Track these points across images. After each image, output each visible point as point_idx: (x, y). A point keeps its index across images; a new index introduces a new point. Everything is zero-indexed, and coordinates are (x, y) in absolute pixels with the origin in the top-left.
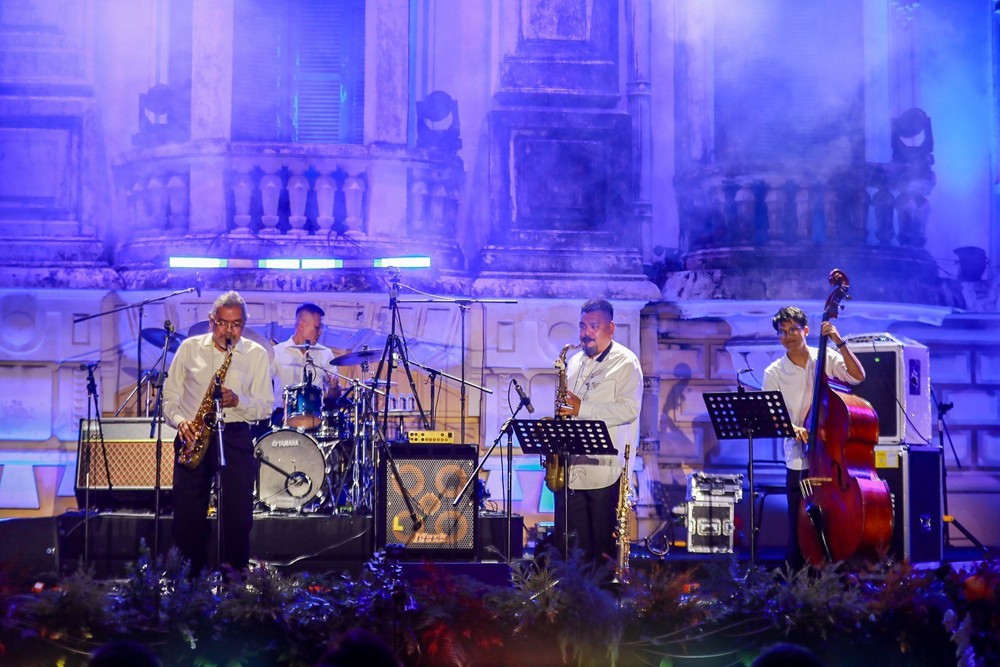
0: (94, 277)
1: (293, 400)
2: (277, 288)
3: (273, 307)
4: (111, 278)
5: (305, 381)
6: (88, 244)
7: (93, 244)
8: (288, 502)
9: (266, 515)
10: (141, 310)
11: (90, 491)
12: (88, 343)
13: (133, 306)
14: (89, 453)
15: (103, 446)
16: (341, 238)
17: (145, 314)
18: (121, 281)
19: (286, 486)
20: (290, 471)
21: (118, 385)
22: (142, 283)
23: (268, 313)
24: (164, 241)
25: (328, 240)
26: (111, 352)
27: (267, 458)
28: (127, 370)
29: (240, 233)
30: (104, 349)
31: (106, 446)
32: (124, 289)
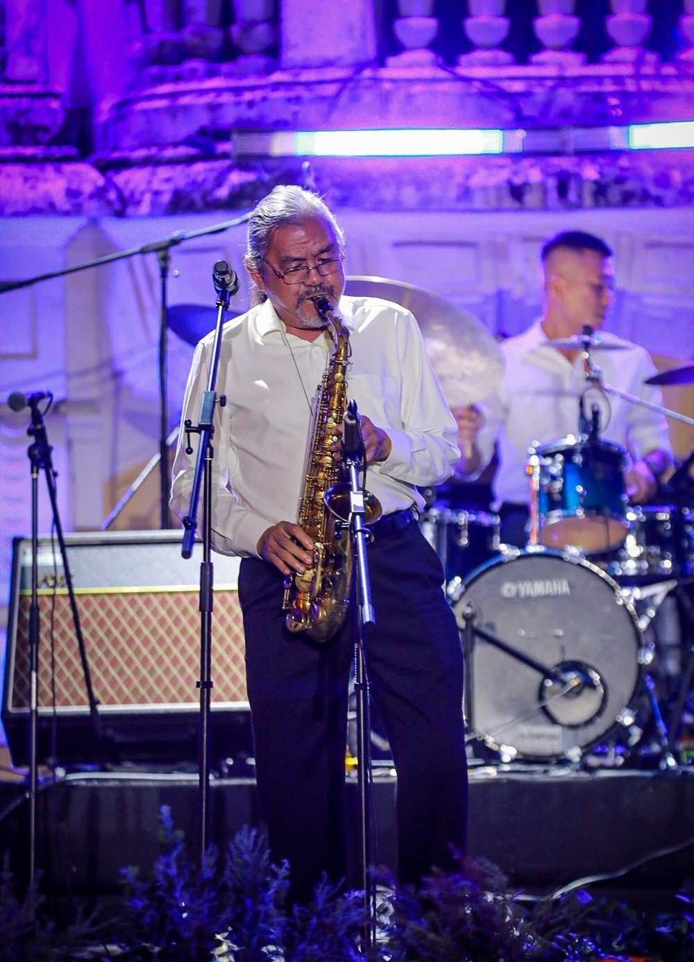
0: (43, 187)
1: (554, 478)
2: (508, 202)
3: (499, 252)
4: (88, 188)
5: (584, 430)
6: (25, 102)
7: (38, 104)
8: (547, 739)
9: (491, 772)
10: (165, 259)
11: (41, 719)
12: (33, 356)
13: (143, 252)
14: (35, 624)
15: (73, 605)
16: (669, 70)
17: (174, 271)
18: (112, 195)
19: (541, 696)
20: (550, 660)
21: (114, 461)
22: (166, 198)
23: (487, 266)
24: (219, 91)
25: (637, 77)
26: (93, 378)
27: (491, 626)
28: (134, 418)
29: (409, 66)
30: (74, 367)
31: (80, 604)
32: (121, 214)
